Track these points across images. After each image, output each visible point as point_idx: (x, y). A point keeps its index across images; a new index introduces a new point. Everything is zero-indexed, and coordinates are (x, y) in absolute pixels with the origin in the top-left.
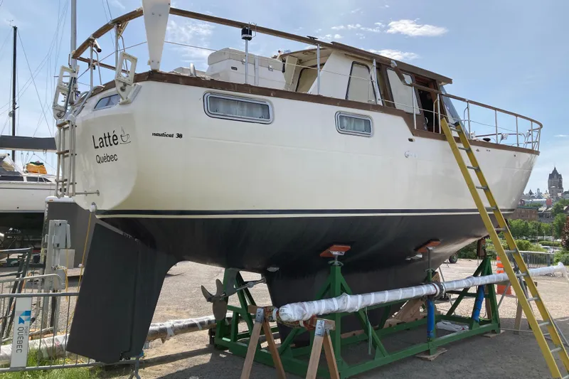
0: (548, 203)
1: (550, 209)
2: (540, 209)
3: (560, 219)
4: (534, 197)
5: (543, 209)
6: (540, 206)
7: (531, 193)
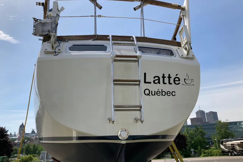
0: (19, 139)
1: (19, 141)
2: (15, 142)
3: (27, 146)
4: (12, 136)
5: (16, 141)
6: (15, 140)
7: (11, 134)
